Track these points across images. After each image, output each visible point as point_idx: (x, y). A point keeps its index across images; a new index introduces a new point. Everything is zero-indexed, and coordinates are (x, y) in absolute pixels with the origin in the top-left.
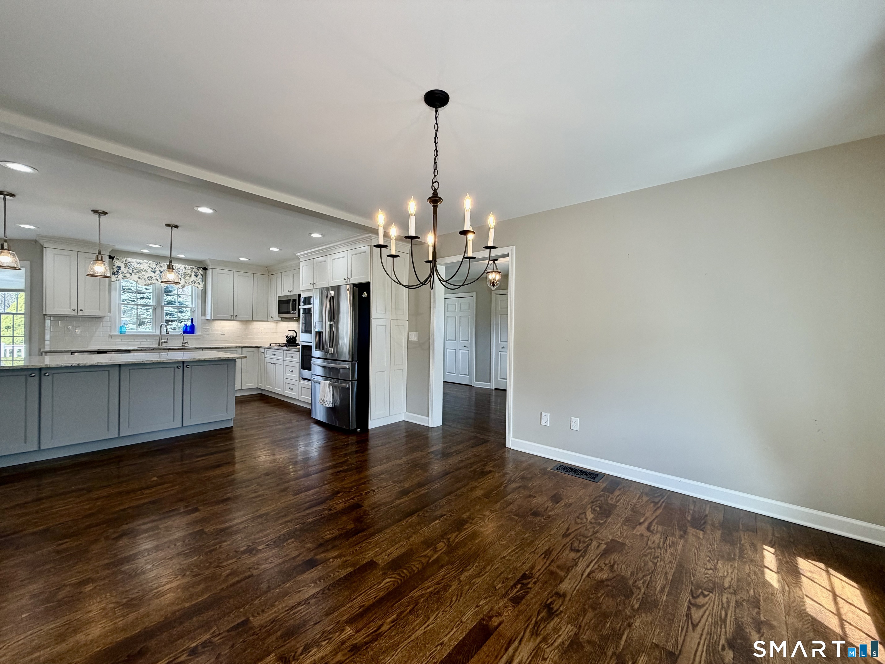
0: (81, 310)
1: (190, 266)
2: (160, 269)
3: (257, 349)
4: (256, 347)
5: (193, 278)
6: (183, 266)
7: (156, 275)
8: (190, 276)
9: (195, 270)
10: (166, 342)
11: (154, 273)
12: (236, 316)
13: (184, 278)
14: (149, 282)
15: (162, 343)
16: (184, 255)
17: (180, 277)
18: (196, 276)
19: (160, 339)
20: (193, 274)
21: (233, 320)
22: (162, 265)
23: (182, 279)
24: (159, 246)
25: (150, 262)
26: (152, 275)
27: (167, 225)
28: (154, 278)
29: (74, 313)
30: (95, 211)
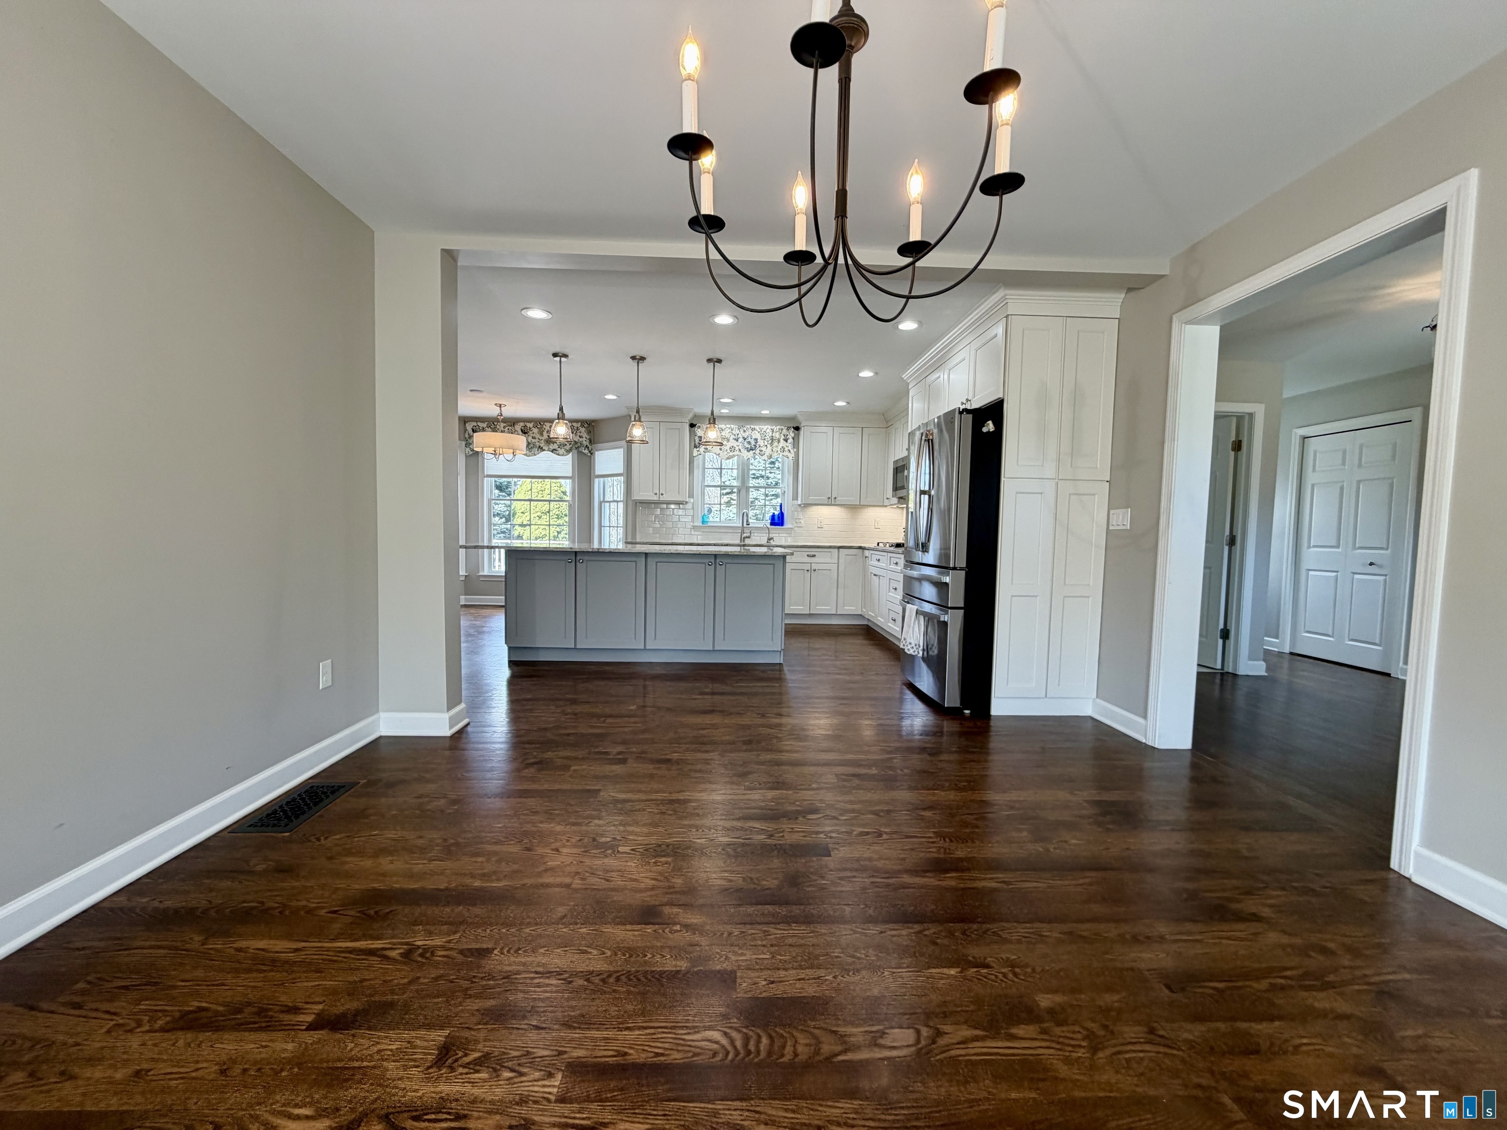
0: (662, 494)
1: (778, 427)
2: (743, 435)
3: (861, 551)
4: (860, 548)
5: (782, 442)
6: (770, 427)
7: (738, 444)
8: (779, 441)
9: (785, 431)
10: (749, 537)
11: (737, 441)
12: (835, 498)
13: (772, 444)
14: (731, 454)
15: (744, 538)
16: (766, 410)
17: (766, 443)
18: (786, 440)
19: (742, 532)
20: (783, 437)
21: (831, 505)
22: (745, 429)
23: (768, 446)
24: (730, 401)
25: (732, 426)
26: (735, 444)
27: (709, 360)
28: (737, 448)
29: (656, 498)
30: (633, 358)
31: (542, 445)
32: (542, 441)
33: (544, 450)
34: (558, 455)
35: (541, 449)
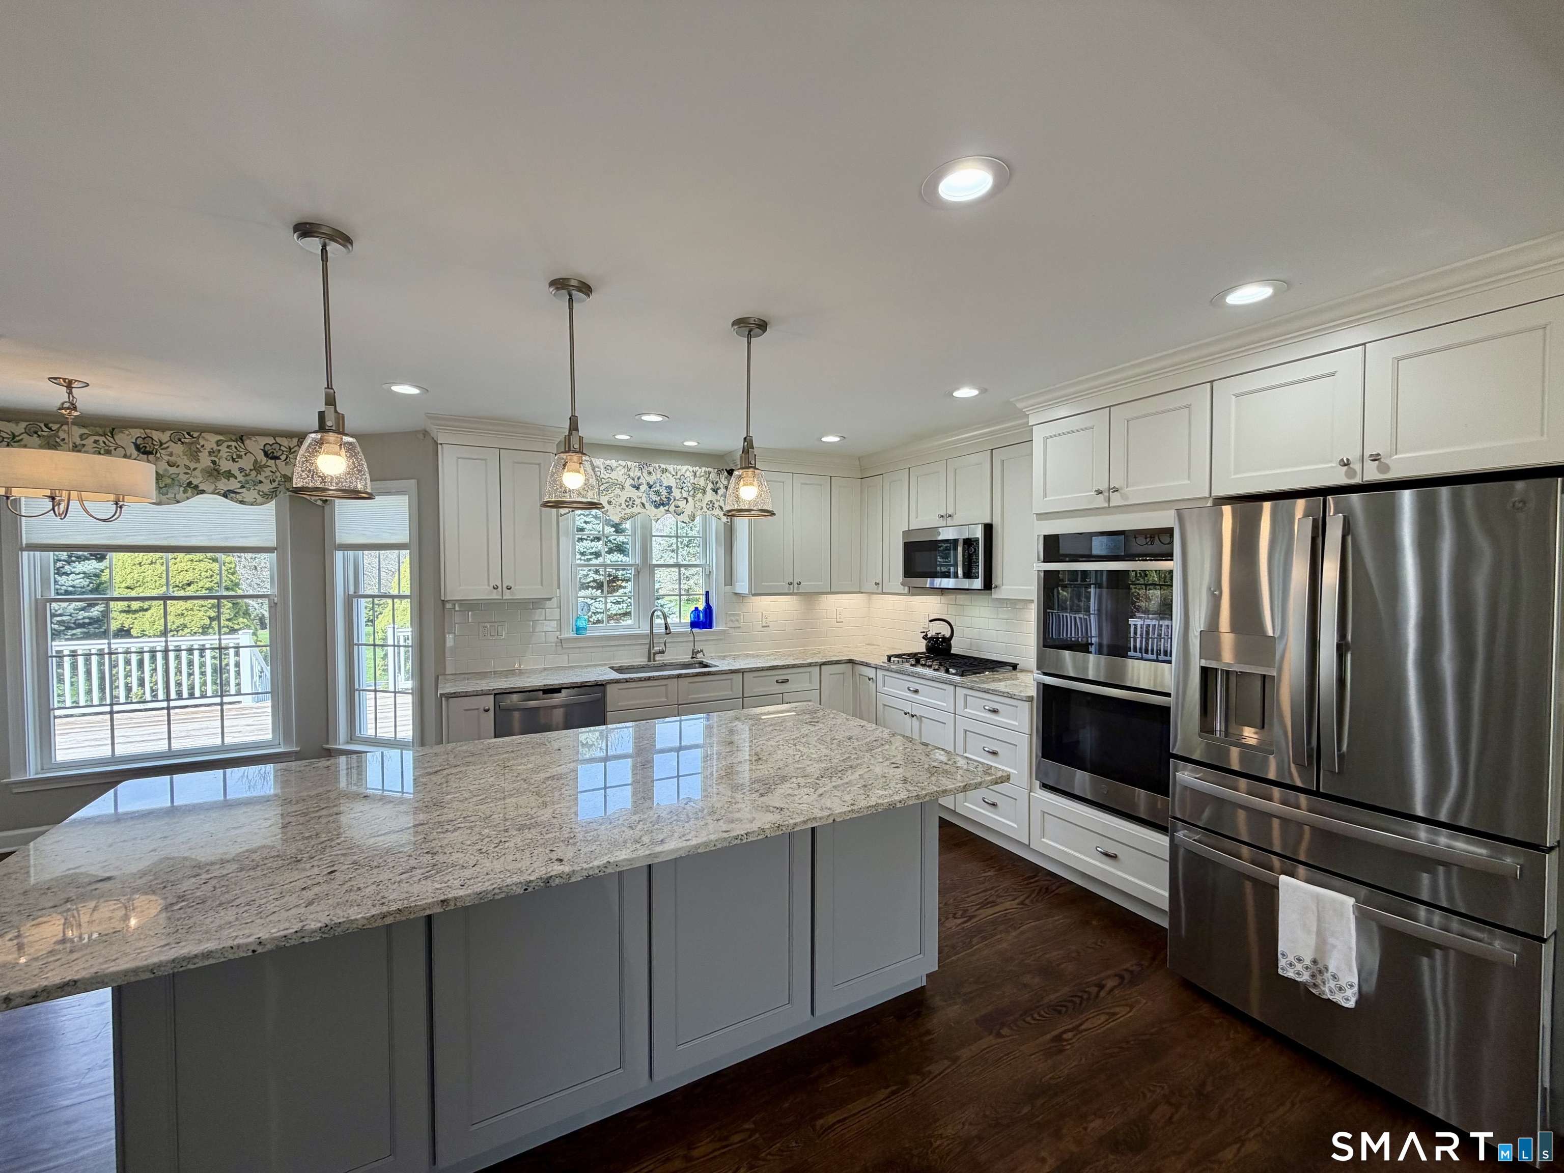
0: (509, 588)
1: (704, 469)
2: (648, 479)
3: (850, 665)
4: (851, 661)
5: (710, 495)
6: (691, 469)
7: (640, 494)
8: (704, 492)
9: (713, 476)
10: (662, 652)
11: (638, 488)
12: (799, 584)
13: (694, 496)
14: (628, 511)
15: (655, 654)
16: (693, 441)
17: (685, 494)
18: (715, 491)
19: (651, 645)
20: (710, 486)
21: (793, 594)
22: (651, 469)
23: (690, 499)
25: (629, 463)
26: (634, 494)
27: (739, 324)
28: (638, 501)
29: (495, 595)
30: (559, 284)
31: (195, 482)
32: (197, 472)
33: (203, 492)
34: (242, 502)
35: (195, 489)
